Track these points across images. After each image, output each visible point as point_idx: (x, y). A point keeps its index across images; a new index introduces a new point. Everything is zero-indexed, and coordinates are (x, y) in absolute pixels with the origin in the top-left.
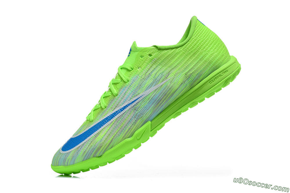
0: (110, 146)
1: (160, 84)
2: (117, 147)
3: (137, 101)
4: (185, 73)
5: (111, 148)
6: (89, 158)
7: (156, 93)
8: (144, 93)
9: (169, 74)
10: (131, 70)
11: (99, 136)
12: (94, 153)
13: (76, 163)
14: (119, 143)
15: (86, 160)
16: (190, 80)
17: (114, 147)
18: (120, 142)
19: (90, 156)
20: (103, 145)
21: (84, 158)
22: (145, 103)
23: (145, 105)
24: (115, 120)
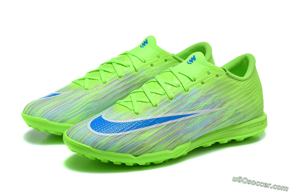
0: (151, 151)
1: (215, 109)
2: (157, 154)
3: (191, 117)
4: (237, 108)
5: (151, 153)
6: (124, 153)
7: (209, 117)
8: (200, 112)
9: (224, 103)
10: (193, 80)
11: (144, 135)
12: (134, 150)
13: (107, 151)
14: (160, 151)
15: (121, 153)
16: (237, 118)
17: (154, 153)
18: (162, 151)
19: (127, 151)
20: (145, 146)
21: (120, 150)
22: (197, 122)
23: (196, 124)
24: (165, 126)
